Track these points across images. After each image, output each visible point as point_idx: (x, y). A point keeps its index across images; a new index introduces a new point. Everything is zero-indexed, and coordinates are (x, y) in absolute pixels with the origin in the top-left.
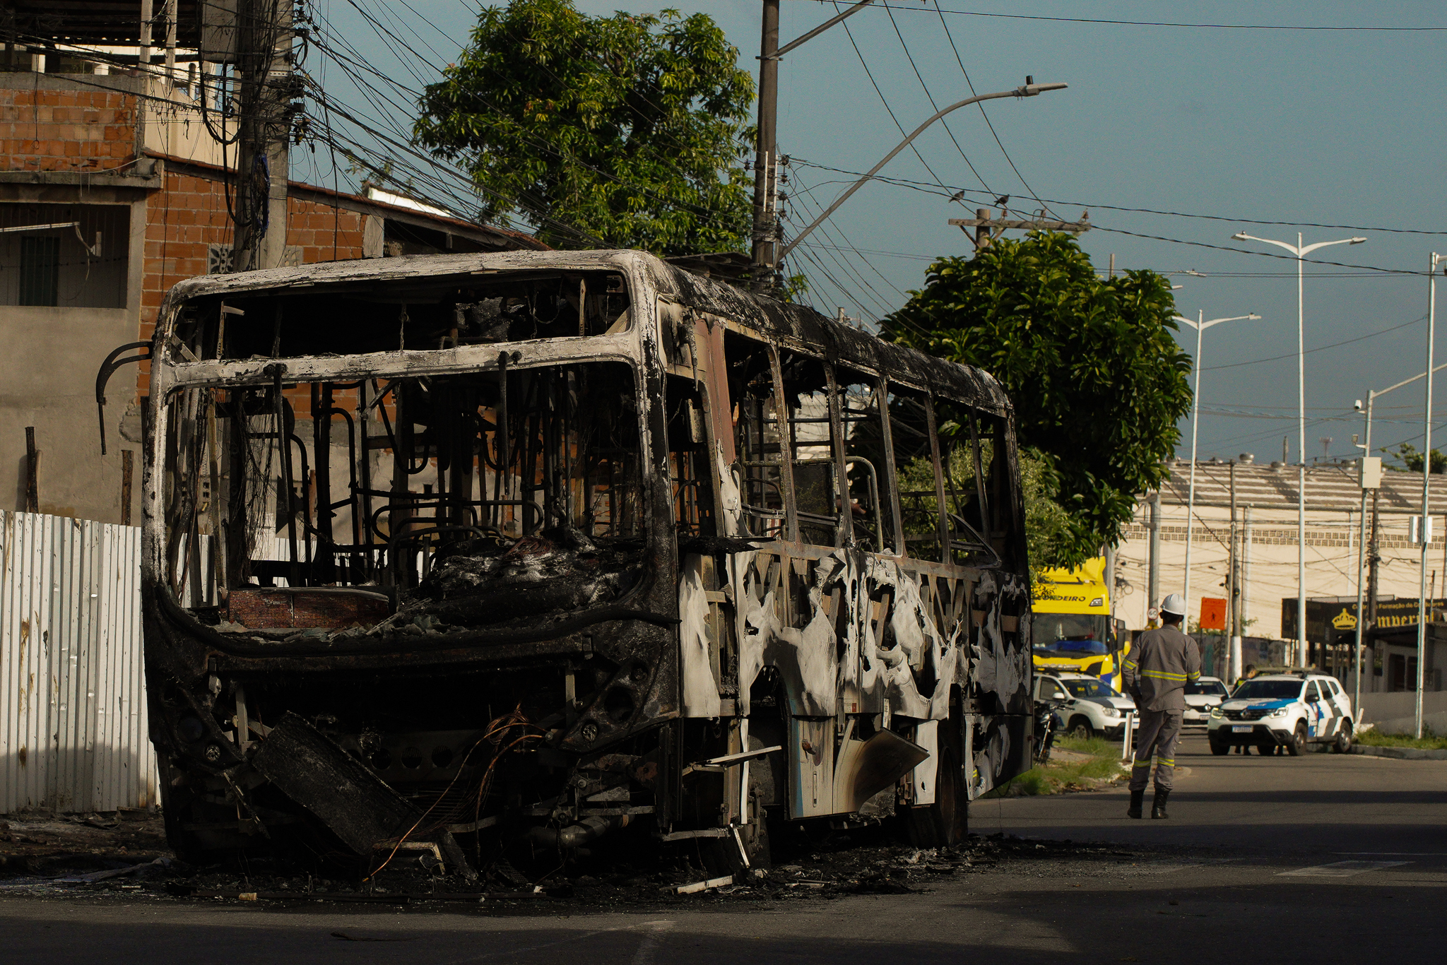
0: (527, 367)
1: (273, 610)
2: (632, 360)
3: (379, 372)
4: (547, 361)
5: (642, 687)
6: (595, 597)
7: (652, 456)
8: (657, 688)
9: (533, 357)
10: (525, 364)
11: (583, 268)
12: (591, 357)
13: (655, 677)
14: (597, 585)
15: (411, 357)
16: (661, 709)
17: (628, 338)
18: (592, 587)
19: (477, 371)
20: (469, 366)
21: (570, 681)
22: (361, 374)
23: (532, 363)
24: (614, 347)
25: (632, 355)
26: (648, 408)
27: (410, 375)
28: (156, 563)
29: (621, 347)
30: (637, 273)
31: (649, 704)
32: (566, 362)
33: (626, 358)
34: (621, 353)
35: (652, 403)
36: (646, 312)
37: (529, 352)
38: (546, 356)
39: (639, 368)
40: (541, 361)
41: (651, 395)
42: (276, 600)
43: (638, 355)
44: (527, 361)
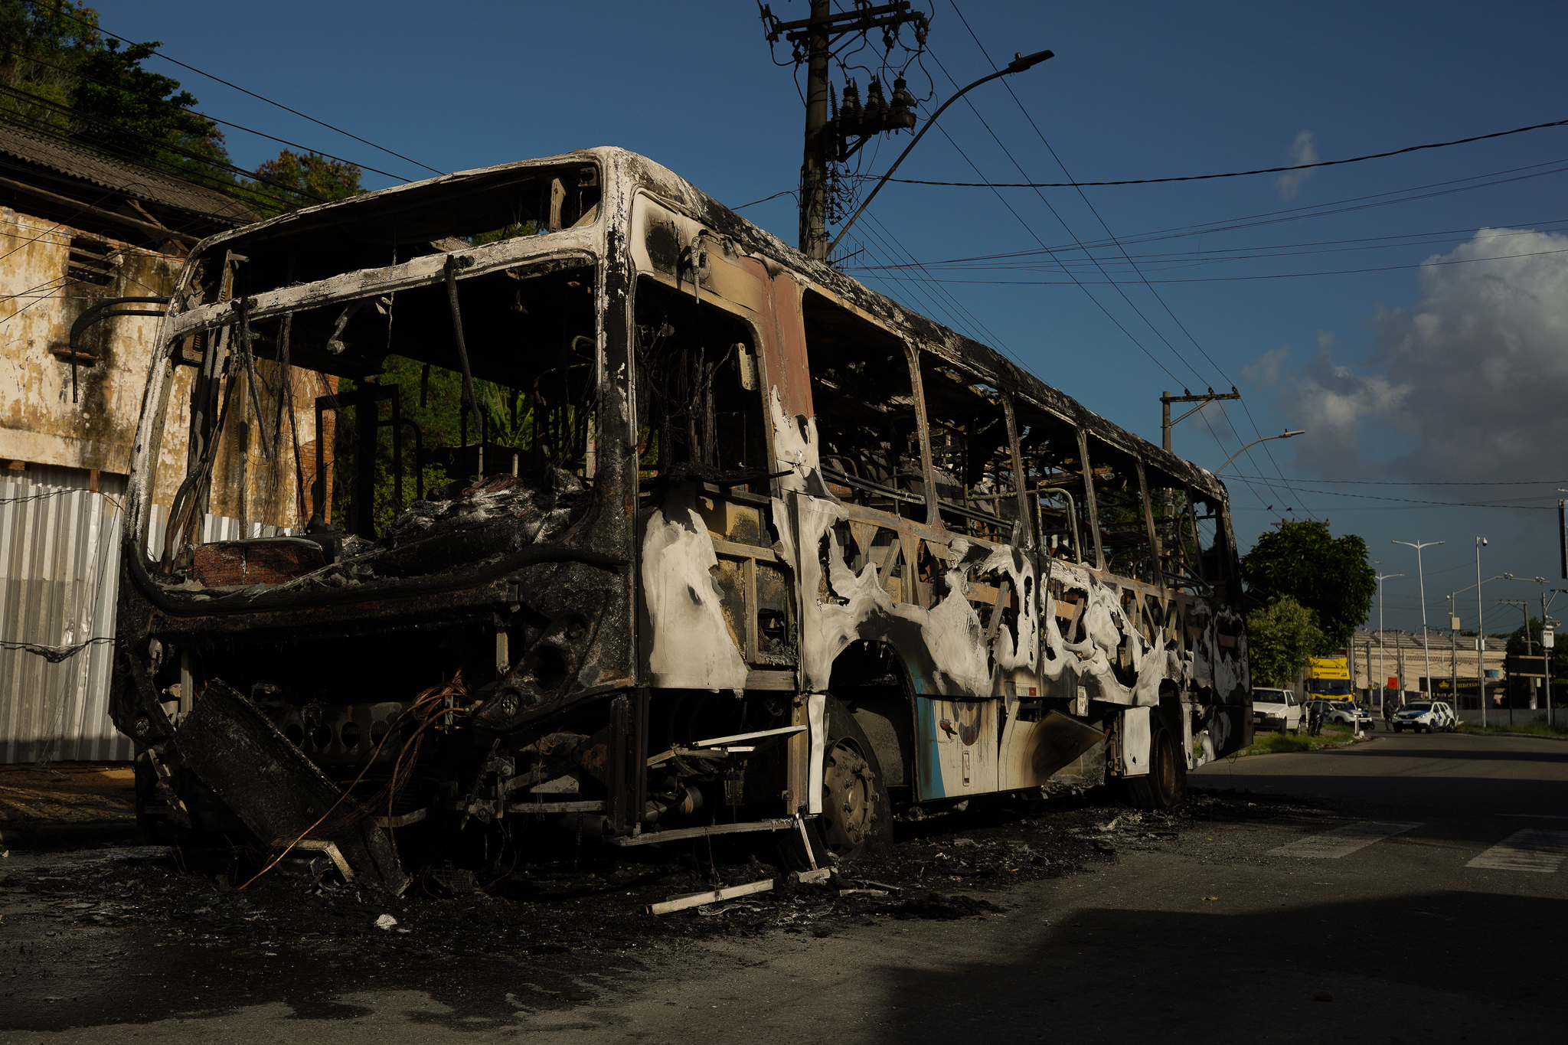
0: (481, 273)
1: (229, 566)
2: (593, 254)
3: (335, 295)
4: (500, 264)
5: (578, 647)
6: (540, 537)
7: (605, 362)
8: (598, 649)
9: (487, 261)
10: (478, 270)
11: (555, 162)
12: (547, 254)
13: (595, 633)
14: (543, 523)
15: (366, 275)
16: (602, 675)
17: (592, 231)
18: (536, 525)
19: (429, 283)
20: (420, 278)
21: (502, 641)
22: (320, 299)
23: (485, 268)
24: (574, 241)
25: (594, 249)
26: (606, 306)
27: (365, 295)
28: (133, 519)
29: (582, 240)
30: (611, 162)
31: (585, 670)
32: (521, 263)
33: (588, 253)
34: (581, 247)
35: (610, 300)
36: (615, 201)
37: (483, 255)
38: (499, 258)
39: (600, 262)
40: (494, 265)
41: (611, 292)
42: (231, 554)
43: (600, 248)
44: (480, 266)
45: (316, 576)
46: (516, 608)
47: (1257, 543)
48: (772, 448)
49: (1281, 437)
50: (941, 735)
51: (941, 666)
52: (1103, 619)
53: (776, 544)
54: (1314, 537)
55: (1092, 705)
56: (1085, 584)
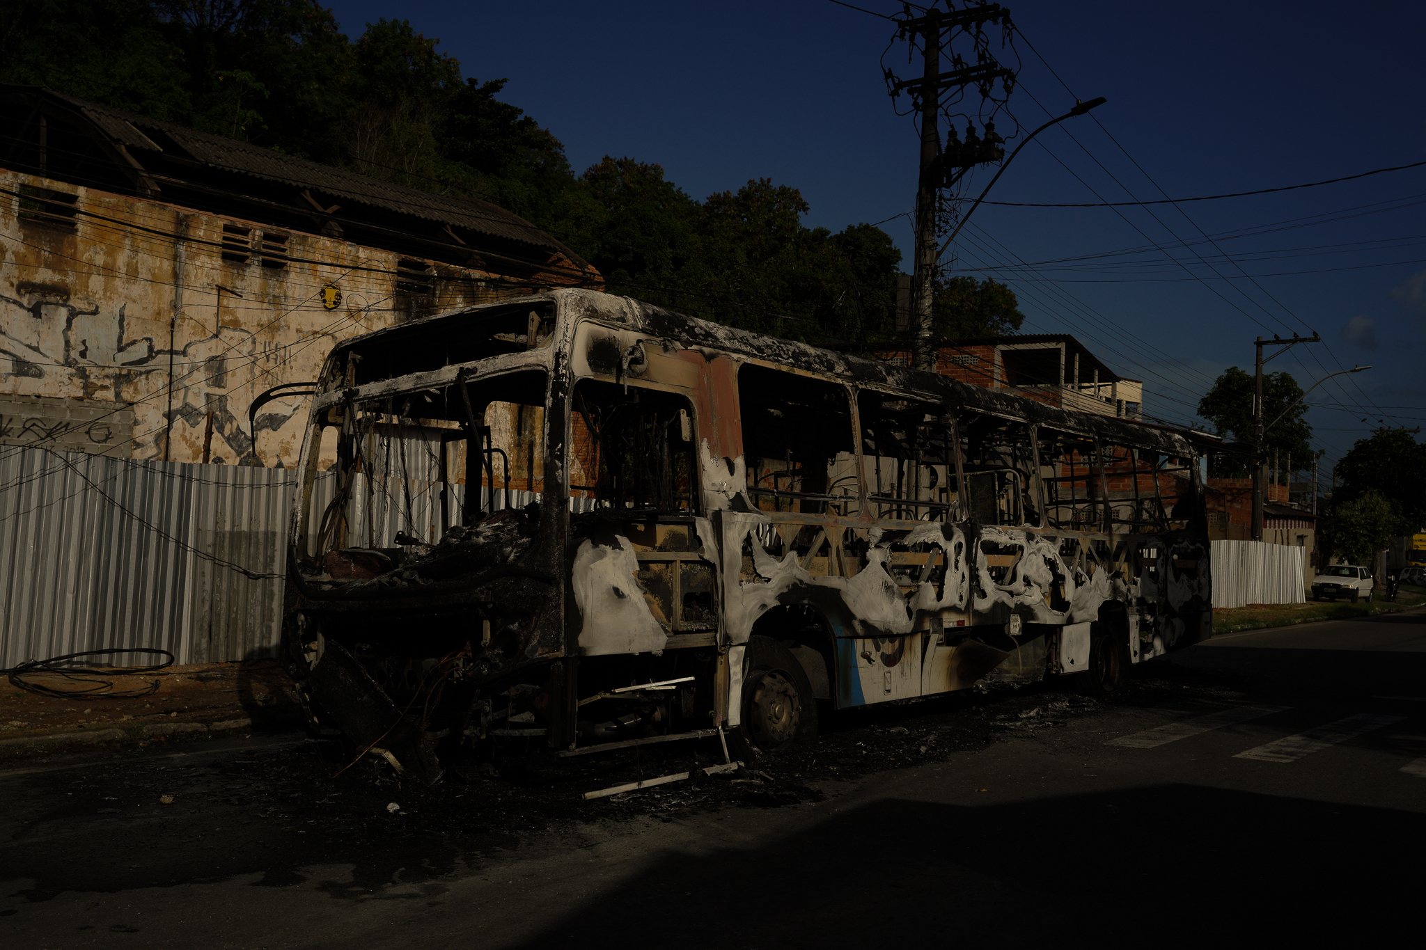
0: (482, 378)
1: (345, 565)
2: (546, 367)
3: (400, 390)
4: (492, 373)
5: (525, 632)
6: (512, 557)
7: (548, 443)
8: (537, 634)
9: (485, 370)
10: (480, 376)
11: (530, 301)
12: (519, 367)
13: (536, 624)
14: (513, 548)
15: (417, 377)
16: (540, 651)
17: (546, 351)
18: (509, 549)
19: (452, 384)
20: (446, 381)
21: (487, 625)
22: (392, 392)
23: (483, 375)
24: (535, 358)
25: (547, 364)
26: (550, 404)
27: (417, 391)
29: (540, 358)
30: (563, 301)
31: (530, 647)
32: (504, 373)
33: (543, 366)
34: (539, 363)
35: (553, 401)
36: (562, 331)
37: (483, 366)
38: (491, 369)
39: (550, 373)
40: (489, 374)
41: (555, 395)
42: (346, 558)
43: (550, 365)
44: (481, 374)
45: (384, 579)
46: (490, 606)
47: (1352, 448)
48: (701, 482)
49: (1352, 371)
50: (862, 662)
51: (859, 616)
52: (1037, 565)
53: (701, 548)
54: (1400, 443)
55: (1025, 627)
56: (1021, 540)
